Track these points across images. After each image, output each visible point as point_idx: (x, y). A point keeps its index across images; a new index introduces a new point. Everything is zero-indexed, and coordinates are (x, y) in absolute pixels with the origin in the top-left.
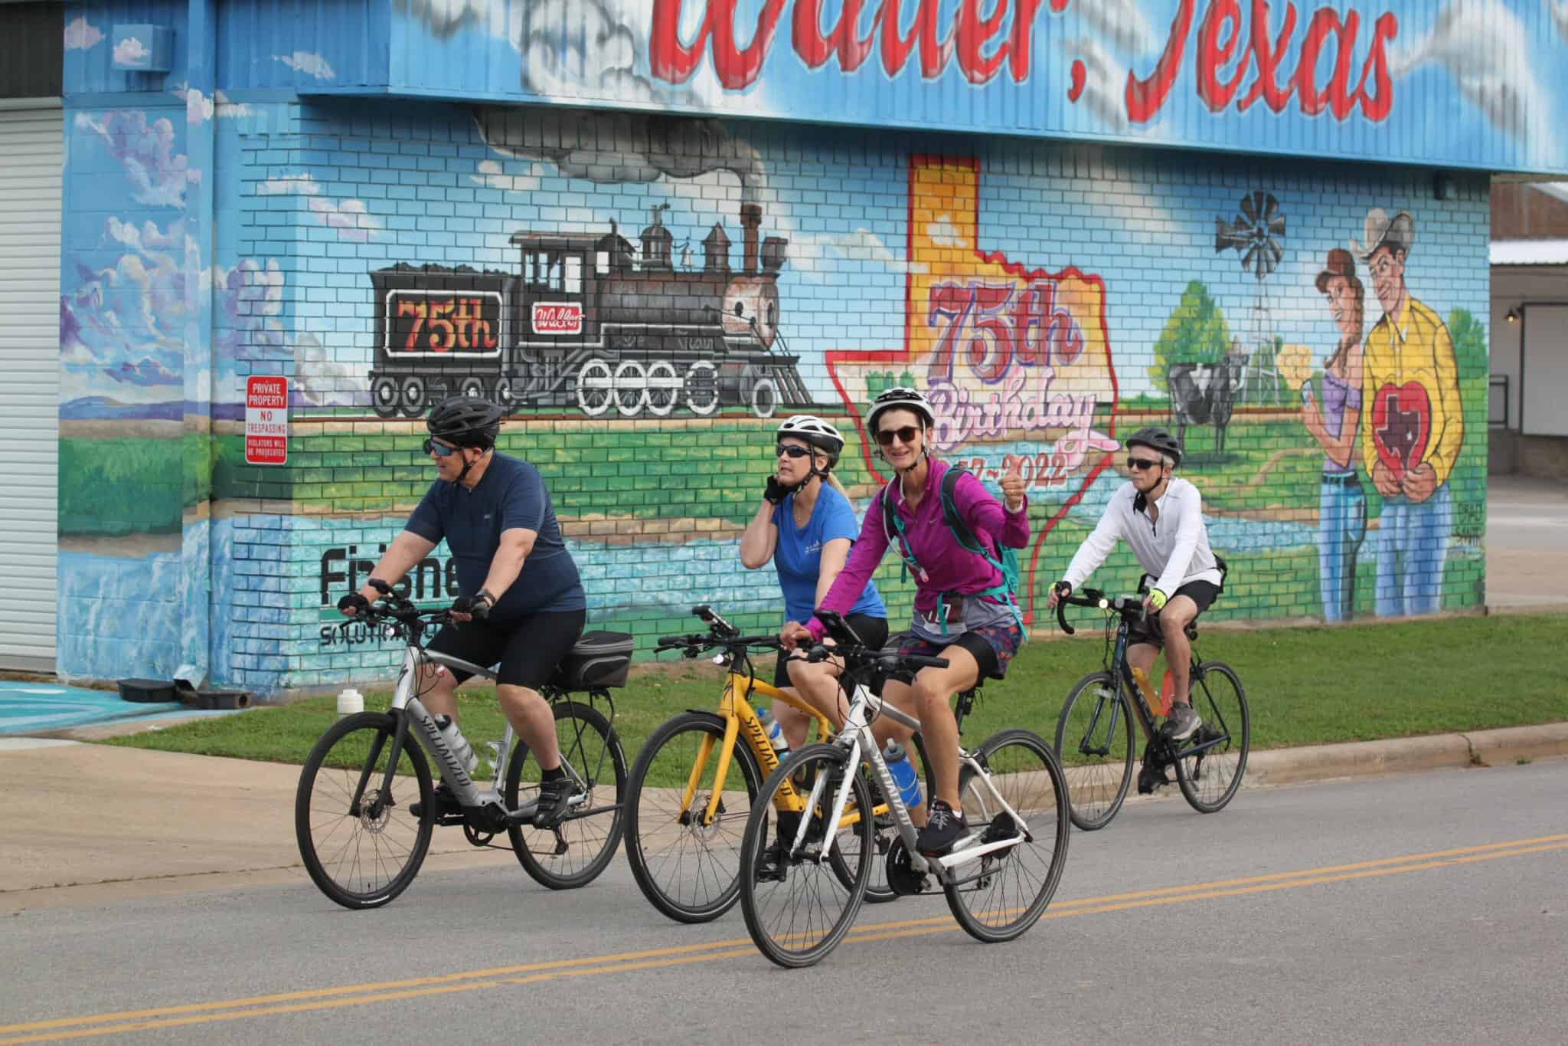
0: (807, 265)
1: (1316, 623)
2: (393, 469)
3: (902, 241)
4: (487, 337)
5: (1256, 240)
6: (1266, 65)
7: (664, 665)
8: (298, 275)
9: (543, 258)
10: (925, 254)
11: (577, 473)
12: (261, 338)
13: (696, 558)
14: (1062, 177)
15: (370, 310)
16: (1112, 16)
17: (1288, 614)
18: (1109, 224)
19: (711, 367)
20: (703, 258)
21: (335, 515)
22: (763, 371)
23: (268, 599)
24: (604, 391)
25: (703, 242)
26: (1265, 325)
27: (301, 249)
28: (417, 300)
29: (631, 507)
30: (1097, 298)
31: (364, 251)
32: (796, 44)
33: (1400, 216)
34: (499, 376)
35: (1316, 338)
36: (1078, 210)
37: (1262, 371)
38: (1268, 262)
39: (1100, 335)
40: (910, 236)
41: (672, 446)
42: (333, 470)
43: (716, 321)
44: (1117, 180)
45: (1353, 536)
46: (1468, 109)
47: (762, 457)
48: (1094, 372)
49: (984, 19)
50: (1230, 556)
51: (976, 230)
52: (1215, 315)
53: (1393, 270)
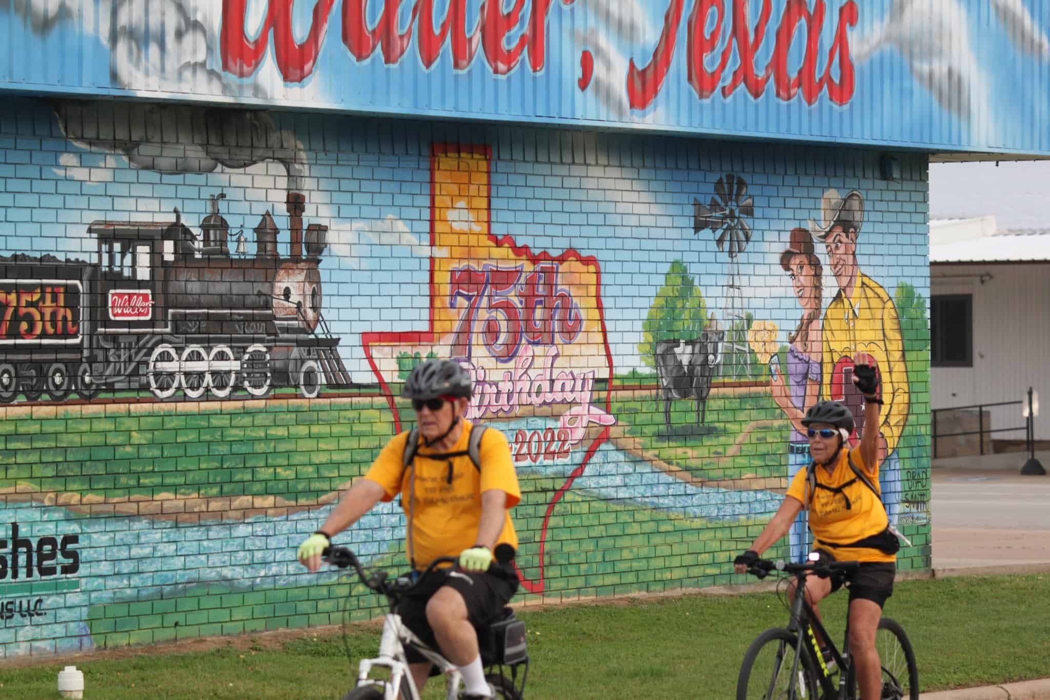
0: (345, 250)
3: (426, 227)
4: (70, 324)
5: (728, 221)
6: (747, 52)
7: (228, 638)
9: (117, 247)
10: (445, 239)
11: (150, 455)
14: (562, 163)
16: (614, 8)
18: (603, 207)
19: (264, 350)
20: (256, 245)
22: (309, 353)
24: (171, 375)
25: (256, 230)
26: (737, 303)
28: (8, 289)
29: (197, 486)
30: (593, 279)
32: (345, 38)
33: (851, 196)
34: (80, 361)
35: (782, 314)
36: (576, 195)
37: (735, 346)
38: (739, 242)
39: (596, 314)
40: (432, 222)
41: (231, 427)
43: (268, 306)
44: (608, 165)
46: (919, 90)
47: (310, 436)
48: (593, 350)
49: (505, 12)
50: (713, 525)
51: (489, 215)
52: (695, 294)
53: (846, 249)
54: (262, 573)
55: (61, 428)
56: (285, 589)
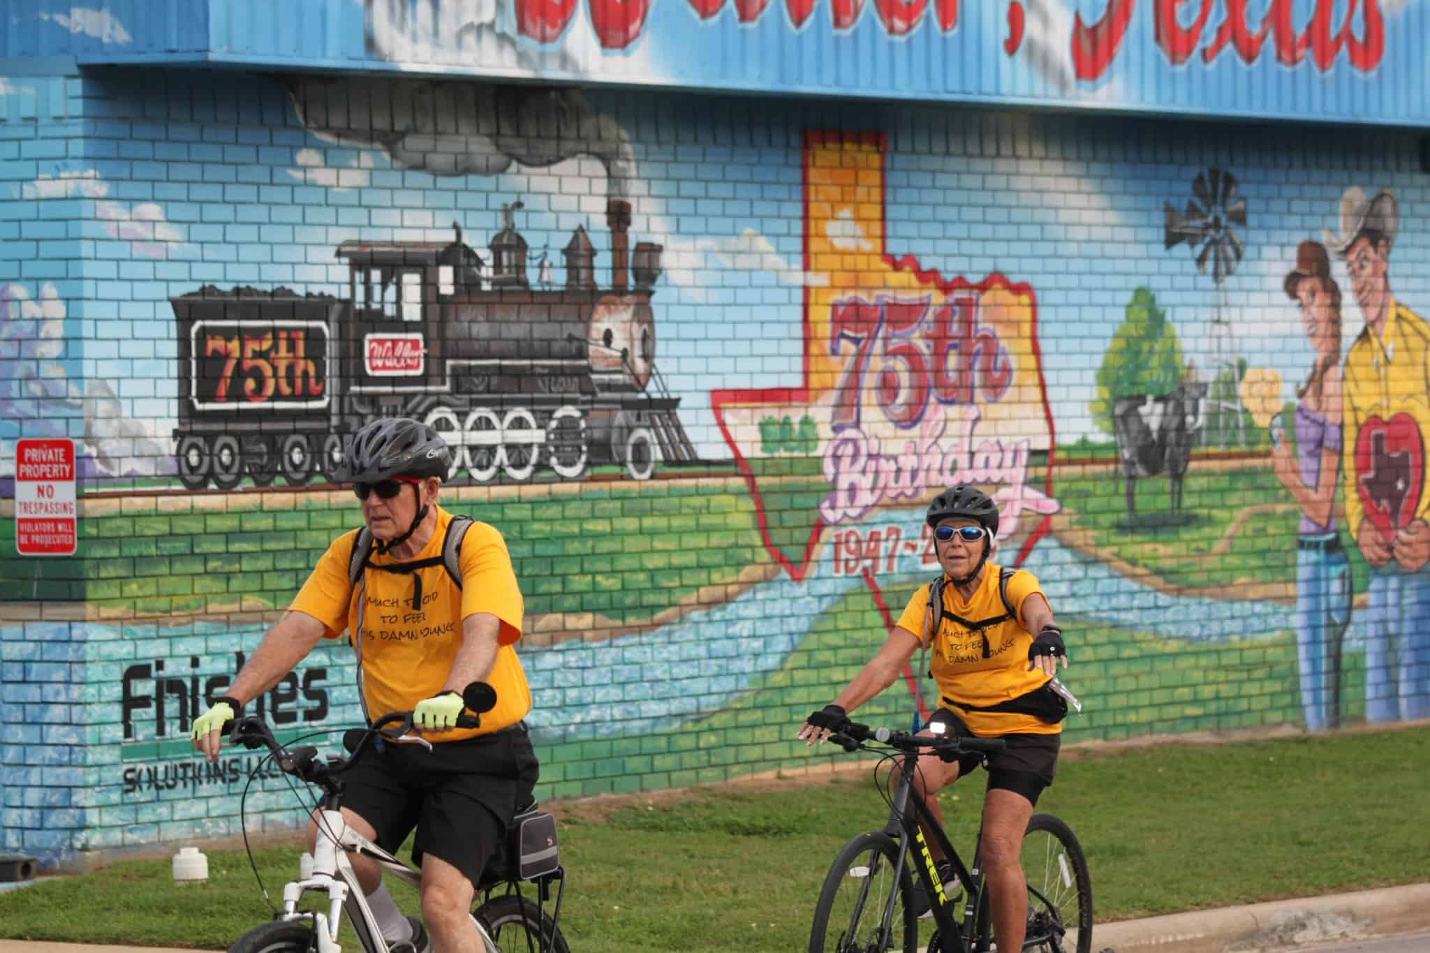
0: (686, 278)
1: (1296, 732)
2: (206, 557)
3: (797, 244)
4: (312, 381)
5: (1212, 232)
8: (86, 304)
9: (376, 275)
12: (35, 388)
13: (566, 667)
14: (982, 155)
15: (172, 349)
17: (1262, 722)
18: (1039, 215)
19: (577, 414)
20: (565, 272)
21: (138, 620)
22: (639, 418)
23: (54, 734)
25: (565, 251)
26: (1225, 344)
27: (89, 269)
30: (1026, 313)
31: (164, 270)
33: (1381, 196)
34: (327, 433)
35: (1285, 359)
36: (1002, 198)
37: (1224, 404)
38: (1227, 260)
39: (1031, 362)
40: (806, 237)
41: (534, 520)
42: (135, 561)
43: (582, 354)
44: (1047, 158)
45: (1337, 618)
47: (641, 532)
48: (1028, 410)
50: (1194, 648)
51: (884, 228)
52: (1167, 332)
53: (1375, 268)
54: (578, 718)
55: (302, 523)
56: (609, 739)
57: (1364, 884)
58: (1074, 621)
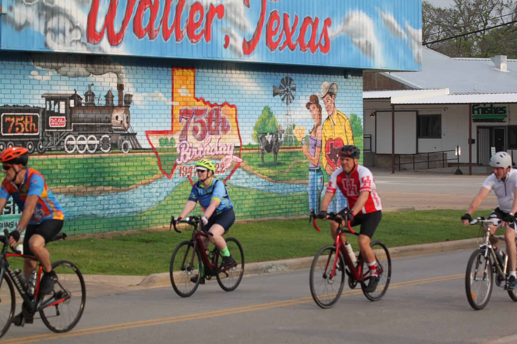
0: (139, 103)
1: (308, 217)
3: (170, 95)
4: (35, 128)
5: (286, 92)
6: (289, 36)
7: (93, 234)
9: (53, 102)
11: (65, 172)
14: (222, 73)
16: (238, 20)
17: (298, 214)
18: (238, 88)
19: (108, 137)
20: (105, 101)
22: (125, 138)
24: (73, 145)
25: (105, 96)
26: (289, 120)
28: (11, 117)
29: (83, 183)
30: (234, 112)
32: (134, 31)
33: (333, 84)
34: (38, 141)
35: (306, 124)
36: (227, 84)
37: (289, 135)
38: (290, 99)
39: (235, 124)
40: (173, 93)
41: (96, 163)
43: (110, 122)
44: (240, 74)
45: (319, 188)
46: (355, 48)
47: (126, 166)
48: (234, 136)
49: (196, 22)
50: (280, 196)
51: (194, 91)
52: (273, 117)
53: (331, 102)
54: (107, 212)
56: (116, 217)
57: (291, 257)
58: (246, 189)
